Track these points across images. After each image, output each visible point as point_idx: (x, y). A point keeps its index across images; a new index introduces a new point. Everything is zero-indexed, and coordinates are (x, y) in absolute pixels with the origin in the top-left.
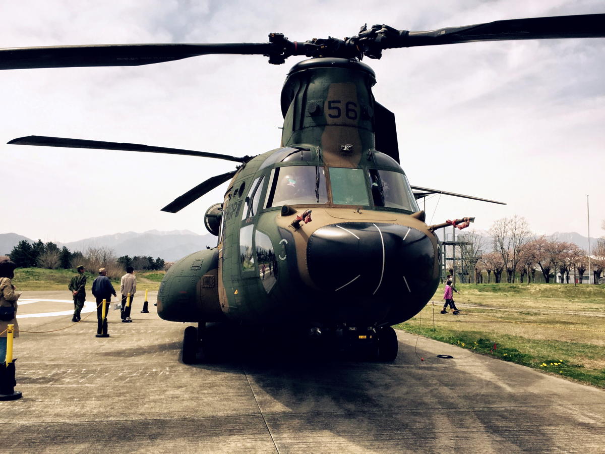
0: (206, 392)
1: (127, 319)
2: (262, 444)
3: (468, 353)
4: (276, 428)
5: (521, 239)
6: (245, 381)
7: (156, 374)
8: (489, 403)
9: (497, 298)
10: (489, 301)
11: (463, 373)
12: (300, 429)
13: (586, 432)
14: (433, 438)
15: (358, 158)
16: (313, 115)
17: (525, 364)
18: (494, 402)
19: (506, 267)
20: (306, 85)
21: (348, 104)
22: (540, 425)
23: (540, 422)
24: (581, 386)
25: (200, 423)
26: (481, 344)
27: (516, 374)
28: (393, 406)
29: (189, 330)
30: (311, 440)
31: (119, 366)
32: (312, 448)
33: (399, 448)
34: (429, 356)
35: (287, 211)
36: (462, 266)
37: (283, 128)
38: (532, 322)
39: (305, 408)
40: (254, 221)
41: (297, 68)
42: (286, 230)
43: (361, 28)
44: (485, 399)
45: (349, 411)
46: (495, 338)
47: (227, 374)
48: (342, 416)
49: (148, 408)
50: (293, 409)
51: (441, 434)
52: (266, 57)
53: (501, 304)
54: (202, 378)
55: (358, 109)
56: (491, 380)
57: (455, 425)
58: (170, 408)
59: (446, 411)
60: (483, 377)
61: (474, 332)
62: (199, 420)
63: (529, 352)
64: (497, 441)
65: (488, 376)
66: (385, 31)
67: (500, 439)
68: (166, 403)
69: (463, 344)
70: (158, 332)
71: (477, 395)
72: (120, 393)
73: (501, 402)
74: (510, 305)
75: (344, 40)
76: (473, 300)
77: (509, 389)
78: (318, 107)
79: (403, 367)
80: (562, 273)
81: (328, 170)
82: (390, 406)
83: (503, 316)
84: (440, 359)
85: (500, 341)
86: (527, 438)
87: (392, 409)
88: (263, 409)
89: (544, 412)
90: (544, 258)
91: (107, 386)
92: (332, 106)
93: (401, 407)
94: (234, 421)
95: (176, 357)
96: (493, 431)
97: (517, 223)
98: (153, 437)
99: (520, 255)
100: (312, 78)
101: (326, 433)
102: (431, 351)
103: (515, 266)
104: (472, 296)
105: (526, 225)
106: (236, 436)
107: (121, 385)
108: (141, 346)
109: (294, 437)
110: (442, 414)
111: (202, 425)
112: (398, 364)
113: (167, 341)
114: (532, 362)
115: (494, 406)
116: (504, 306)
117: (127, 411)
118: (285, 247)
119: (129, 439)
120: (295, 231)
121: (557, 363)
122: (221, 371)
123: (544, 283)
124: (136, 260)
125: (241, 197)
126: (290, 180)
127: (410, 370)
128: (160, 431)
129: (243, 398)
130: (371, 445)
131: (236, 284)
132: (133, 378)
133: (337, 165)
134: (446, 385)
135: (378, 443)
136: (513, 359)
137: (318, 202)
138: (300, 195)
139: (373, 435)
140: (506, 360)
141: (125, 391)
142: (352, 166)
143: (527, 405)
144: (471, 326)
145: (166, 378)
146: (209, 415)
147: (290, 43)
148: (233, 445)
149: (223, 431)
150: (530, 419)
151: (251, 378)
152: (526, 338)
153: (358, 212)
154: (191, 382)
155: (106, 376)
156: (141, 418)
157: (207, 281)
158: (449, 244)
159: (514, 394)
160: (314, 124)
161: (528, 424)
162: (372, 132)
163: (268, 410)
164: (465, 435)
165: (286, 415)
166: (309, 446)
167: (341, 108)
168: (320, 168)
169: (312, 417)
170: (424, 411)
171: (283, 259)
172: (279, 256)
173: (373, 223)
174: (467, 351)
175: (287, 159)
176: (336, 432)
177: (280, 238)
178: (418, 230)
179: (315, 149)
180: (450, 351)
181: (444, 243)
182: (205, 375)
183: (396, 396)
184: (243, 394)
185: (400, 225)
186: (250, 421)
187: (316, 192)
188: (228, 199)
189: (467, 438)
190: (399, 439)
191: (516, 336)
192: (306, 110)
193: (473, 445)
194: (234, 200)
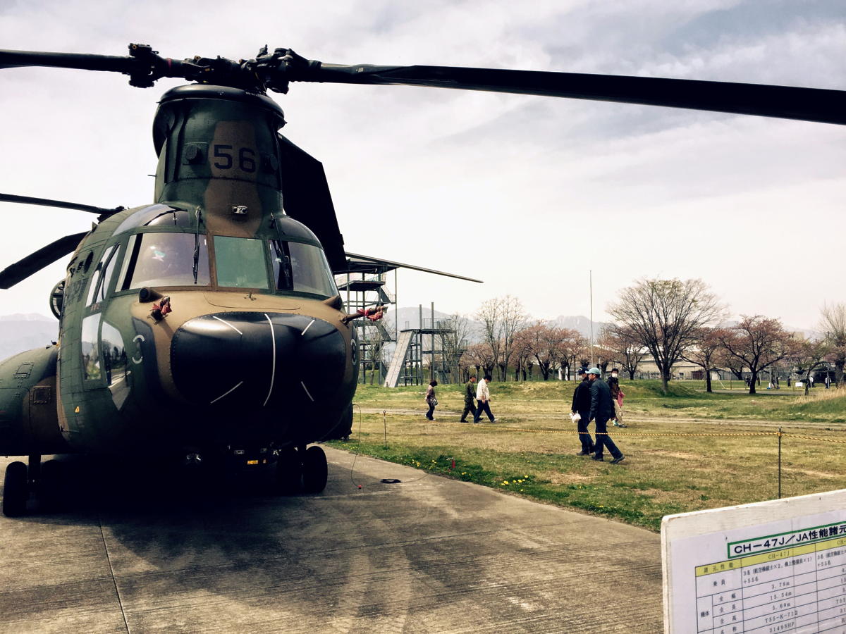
0: (33, 554)
2: (105, 616)
3: (420, 475)
4: (130, 594)
5: (514, 326)
6: (97, 535)
8: (426, 534)
11: (407, 499)
12: (165, 592)
13: (526, 558)
14: (342, 584)
15: (256, 224)
16: (192, 163)
17: (485, 484)
18: (433, 533)
19: (497, 362)
20: (183, 120)
21: (242, 151)
22: (476, 555)
23: (478, 551)
24: (541, 506)
25: (15, 597)
26: (440, 461)
27: (470, 496)
28: (302, 550)
29: (12, 468)
30: (178, 604)
32: (176, 613)
33: (295, 601)
34: (371, 481)
35: (147, 296)
36: (443, 362)
37: (156, 176)
38: (512, 431)
39: (180, 563)
40: (102, 309)
41: (171, 95)
42: (143, 322)
43: (260, 50)
44: (423, 530)
45: (242, 562)
46: (461, 454)
47: (71, 528)
48: (229, 569)
50: (161, 567)
51: (353, 578)
52: (126, 75)
54: (31, 535)
55: (257, 159)
56: (438, 506)
57: (375, 565)
59: (369, 549)
60: (429, 503)
61: (437, 448)
62: (15, 593)
63: (495, 468)
64: (419, 579)
65: (436, 500)
66: (289, 58)
67: (423, 576)
69: (418, 464)
71: (415, 525)
73: (441, 532)
75: (239, 63)
76: (451, 406)
77: (454, 515)
78: (199, 152)
79: (332, 499)
80: (563, 367)
81: (213, 239)
82: (299, 550)
84: (384, 484)
85: (465, 457)
86: (455, 572)
87: (301, 553)
88: (118, 570)
89: (487, 539)
90: (542, 349)
92: (220, 152)
93: (312, 550)
94: (70, 589)
96: (419, 567)
97: (510, 305)
99: (514, 344)
100: (191, 111)
102: (376, 475)
103: (507, 360)
104: (452, 400)
105: (520, 307)
106: (68, 609)
109: (154, 603)
110: (364, 553)
111: (19, 599)
112: (328, 495)
114: (494, 481)
115: (431, 537)
118: (141, 346)
120: (156, 323)
121: (521, 479)
122: (63, 524)
123: (540, 380)
125: (87, 273)
126: (155, 252)
127: (340, 501)
129: (90, 558)
130: (259, 601)
131: (77, 398)
133: (226, 233)
134: (380, 517)
135: (269, 598)
136: (472, 478)
137: (196, 283)
138: (170, 274)
139: (266, 589)
140: (464, 481)
143: (470, 532)
144: (437, 440)
146: (32, 584)
147: (160, 59)
148: (61, 620)
149: (50, 604)
150: (468, 549)
151: (109, 531)
152: (498, 451)
153: (250, 297)
154: (12, 542)
157: (40, 393)
158: (427, 332)
159: (460, 521)
160: (194, 175)
161: (463, 555)
162: (279, 190)
163: (124, 571)
164: (384, 575)
165: (149, 576)
166: (172, 612)
167: (232, 155)
168: (200, 237)
169: (187, 574)
170: (341, 552)
171: (137, 362)
172: (133, 358)
173: (264, 313)
174: (421, 472)
175: (155, 222)
176: (215, 590)
177: (134, 333)
178: (326, 322)
179: (194, 210)
180: (399, 473)
181: (421, 332)
182: (37, 531)
183: (311, 537)
184: (90, 553)
185: (302, 316)
186: (93, 587)
187: (194, 271)
188: (70, 274)
189: (384, 579)
190: (298, 589)
191: (487, 449)
192: (183, 156)
193: (389, 586)
194: (77, 277)
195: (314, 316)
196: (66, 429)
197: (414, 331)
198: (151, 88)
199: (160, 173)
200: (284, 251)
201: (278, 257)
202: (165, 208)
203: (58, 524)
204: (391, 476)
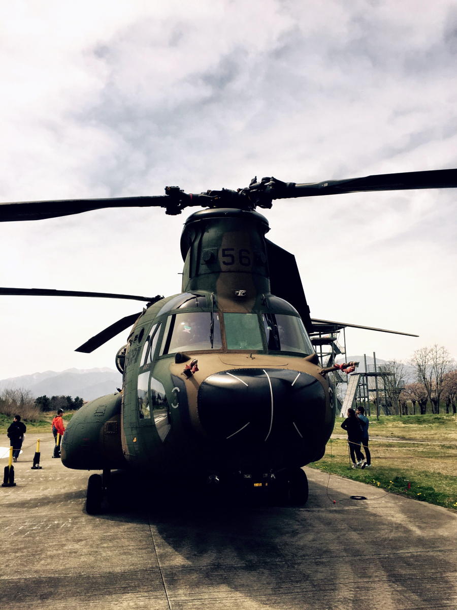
0: (105, 545)
1: (36, 466)
2: (155, 602)
3: (382, 493)
4: (172, 584)
5: (443, 369)
6: (148, 532)
7: (58, 526)
8: (396, 548)
9: (422, 430)
10: (413, 435)
11: (375, 515)
12: (197, 584)
14: (333, 590)
15: (252, 303)
16: (208, 263)
17: (439, 504)
18: (401, 548)
19: (430, 398)
20: (201, 234)
21: (241, 251)
22: (444, 572)
23: (445, 568)
25: (94, 581)
26: (396, 482)
27: (428, 515)
28: (296, 556)
29: (93, 478)
30: (207, 597)
31: (21, 519)
32: (206, 605)
33: (296, 603)
34: (342, 497)
35: (181, 358)
36: (386, 398)
37: (183, 274)
38: (453, 457)
39: (206, 561)
40: (150, 368)
41: (193, 218)
42: (179, 378)
43: (252, 180)
44: (395, 544)
45: (251, 562)
47: (130, 525)
48: (243, 568)
49: (43, 565)
50: (193, 562)
51: (341, 585)
52: (163, 208)
53: (424, 437)
54: (104, 529)
55: (251, 256)
56: (402, 523)
57: (357, 575)
58: (66, 564)
59: (351, 558)
60: (394, 519)
61: (392, 470)
62: (93, 577)
63: (445, 490)
64: (397, 591)
65: (399, 518)
66: (272, 183)
67: (401, 589)
68: (63, 559)
69: (378, 483)
70: (67, 479)
71: (385, 540)
72: (18, 549)
73: (409, 547)
74: (434, 437)
75: (237, 191)
76: (396, 434)
77: (418, 532)
78: (212, 255)
79: (313, 511)
81: (223, 315)
82: (295, 555)
83: (424, 450)
84: (353, 500)
85: (417, 479)
86: (428, 586)
87: (295, 558)
88: (163, 563)
89: (451, 556)
91: (6, 541)
92: (226, 254)
93: (304, 556)
94: (130, 577)
95: (81, 507)
96: (396, 580)
97: (438, 353)
98: (44, 597)
99: (443, 384)
100: (206, 227)
101: (224, 588)
102: (345, 491)
103: (439, 396)
104: (396, 429)
105: (447, 354)
106: (130, 594)
107: (20, 539)
108: (46, 496)
109: (189, 594)
110: (346, 562)
111: (96, 583)
112: (310, 508)
113: (74, 488)
114: (446, 501)
115: (401, 551)
116: (428, 439)
117: (22, 568)
118: (177, 394)
119: (20, 600)
120: (187, 379)
124: (55, 400)
125: (141, 343)
126: (185, 327)
127: (320, 514)
128: (52, 590)
129: (144, 551)
130: (268, 600)
131: (135, 431)
132: (34, 531)
133: (232, 310)
134: (355, 530)
135: (276, 598)
136: (427, 499)
137: (212, 348)
138: (196, 341)
139: (272, 589)
140: (420, 500)
141: (22, 546)
142: (246, 311)
143: (435, 549)
144: (390, 462)
145: (68, 530)
146: (105, 571)
147: (185, 195)
148: (125, 604)
149: (117, 589)
150: (435, 565)
151: (155, 528)
152: (444, 474)
153: (251, 357)
154: (92, 535)
155: (6, 530)
156: (35, 576)
157: (110, 426)
158: (371, 375)
159: (423, 537)
160: (209, 271)
161: (433, 571)
162: (267, 277)
163: (167, 564)
164: (366, 585)
165: (185, 570)
166: (203, 604)
167: (234, 255)
168: (215, 314)
169: (212, 570)
170: (328, 560)
171: (175, 407)
172: (172, 404)
173: (262, 369)
174: (381, 490)
175: (184, 306)
176: (234, 586)
177: (172, 385)
178: (309, 375)
179: (210, 295)
180: (365, 491)
181: (366, 375)
182: (108, 526)
183: (302, 544)
184: (144, 547)
185: (290, 370)
186: (147, 576)
187: (211, 338)
188: (129, 344)
189: (367, 589)
190: (297, 592)
191: (434, 472)
192: (201, 258)
193: (373, 596)
194: (134, 346)
195: (300, 370)
196: (128, 453)
197: (361, 374)
198: (180, 214)
199: (186, 272)
200: (273, 322)
201: (269, 326)
202: (190, 296)
203: (121, 521)
204: (357, 493)
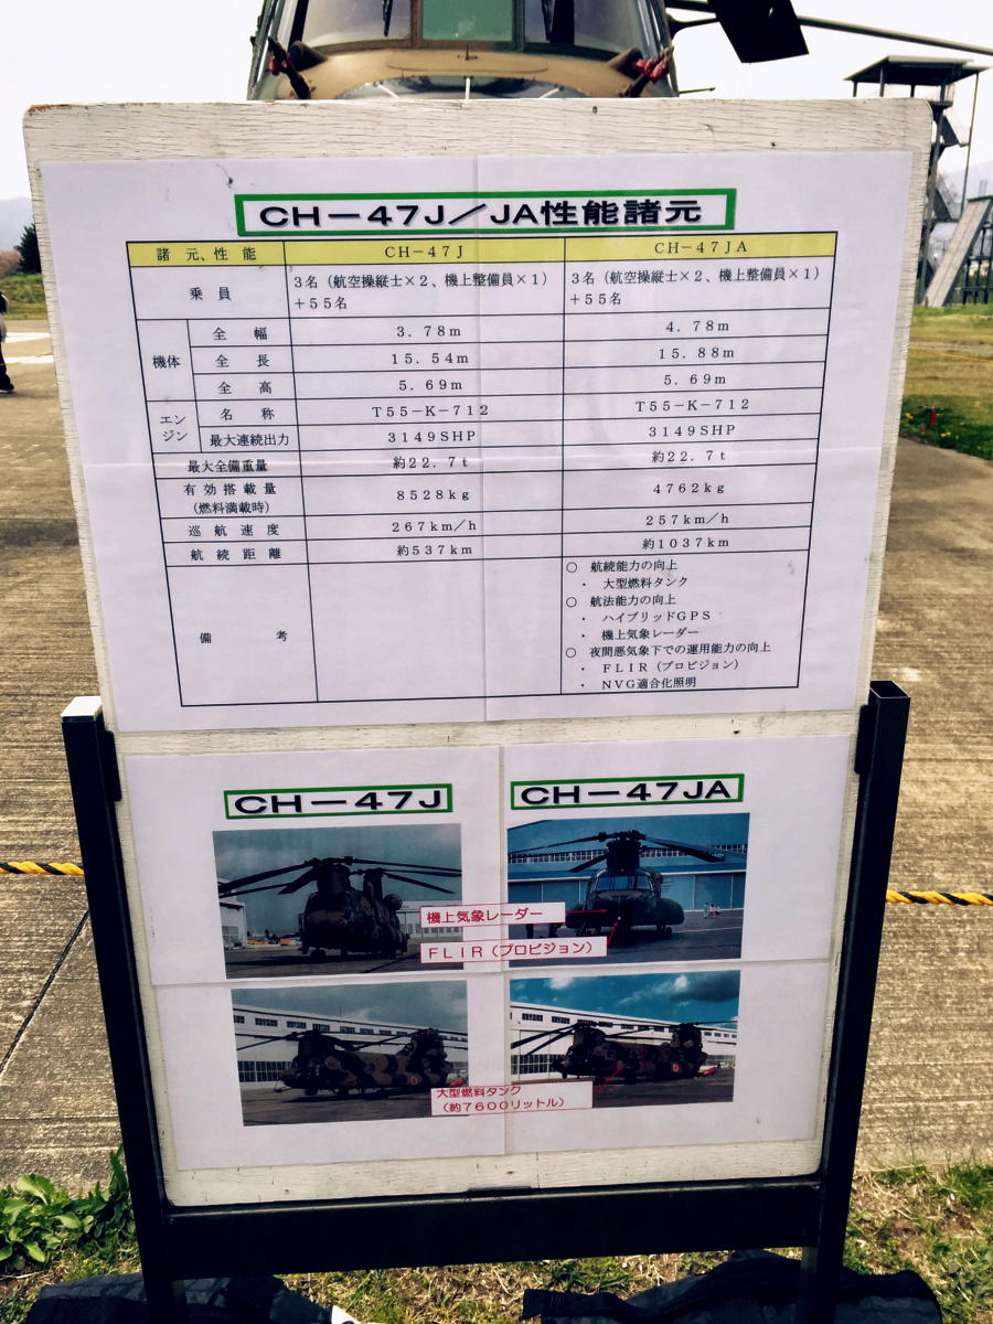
136: (959, 444)
137: (386, 34)
140: (943, 447)
